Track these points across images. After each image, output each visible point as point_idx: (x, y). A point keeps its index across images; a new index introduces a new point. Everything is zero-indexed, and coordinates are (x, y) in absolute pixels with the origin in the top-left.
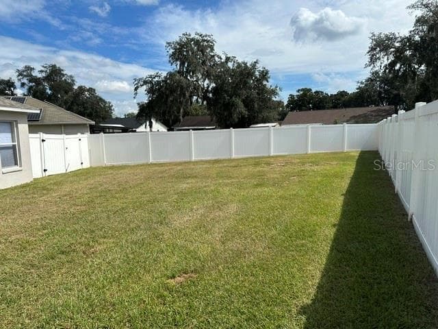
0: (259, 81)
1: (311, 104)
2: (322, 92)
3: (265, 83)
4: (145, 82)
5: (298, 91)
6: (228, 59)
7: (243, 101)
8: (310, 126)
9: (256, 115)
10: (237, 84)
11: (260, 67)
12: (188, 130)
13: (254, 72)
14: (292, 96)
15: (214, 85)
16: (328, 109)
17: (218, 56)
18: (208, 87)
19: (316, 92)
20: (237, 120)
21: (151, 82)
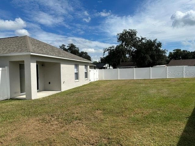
0: (157, 47)
1: (181, 56)
2: (186, 51)
3: (159, 48)
4: (108, 50)
5: (174, 51)
6: (142, 39)
7: (150, 56)
8: (184, 66)
9: (156, 61)
10: (147, 49)
11: (157, 42)
12: (133, 68)
13: (155, 44)
14: (171, 53)
15: (136, 50)
16: (190, 59)
17: (138, 38)
18: (133, 50)
19: (183, 51)
20: (147, 64)
21: (110, 50)
